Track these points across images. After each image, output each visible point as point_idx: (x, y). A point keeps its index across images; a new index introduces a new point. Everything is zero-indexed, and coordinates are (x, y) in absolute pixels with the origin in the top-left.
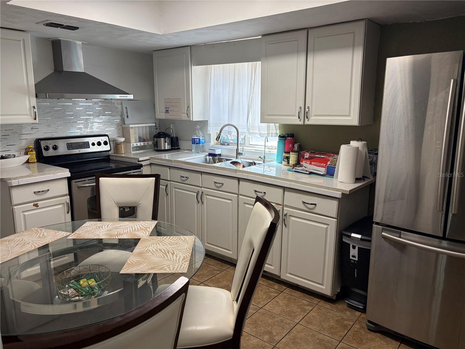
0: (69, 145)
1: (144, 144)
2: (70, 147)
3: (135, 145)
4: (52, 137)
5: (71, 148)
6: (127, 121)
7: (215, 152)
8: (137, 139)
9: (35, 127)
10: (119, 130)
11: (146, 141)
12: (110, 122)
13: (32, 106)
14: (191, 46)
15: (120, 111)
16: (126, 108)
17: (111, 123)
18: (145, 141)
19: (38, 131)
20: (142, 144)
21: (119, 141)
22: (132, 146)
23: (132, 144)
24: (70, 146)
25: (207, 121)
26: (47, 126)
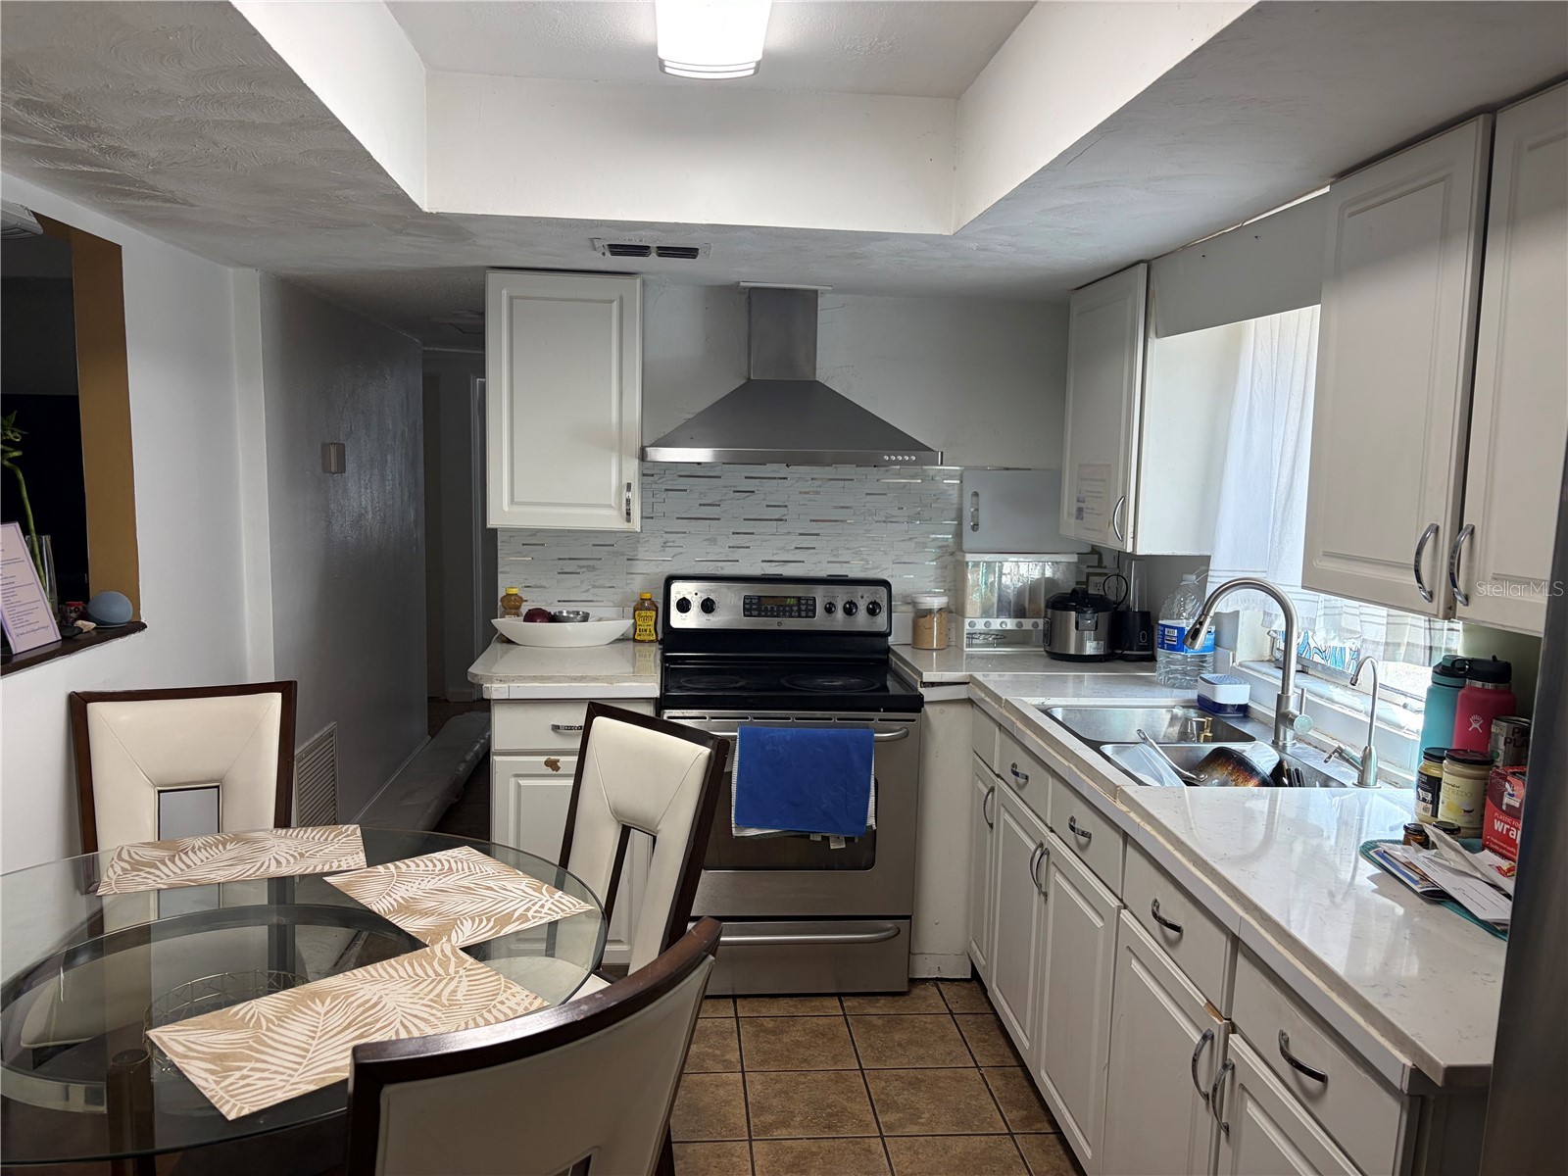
0: (751, 603)
1: (1020, 625)
2: (755, 609)
3: (980, 625)
4: (717, 573)
5: (755, 613)
6: (970, 539)
7: (1214, 691)
8: (993, 604)
9: (674, 542)
10: (942, 568)
11: (1027, 615)
12: (911, 539)
13: (625, 481)
14: (1149, 264)
15: (952, 504)
16: (976, 494)
17: (916, 543)
18: (1023, 616)
19: (681, 553)
20: (1010, 624)
21: (924, 607)
22: (967, 627)
23: (967, 621)
24: (754, 604)
25: (1209, 557)
26: (705, 540)
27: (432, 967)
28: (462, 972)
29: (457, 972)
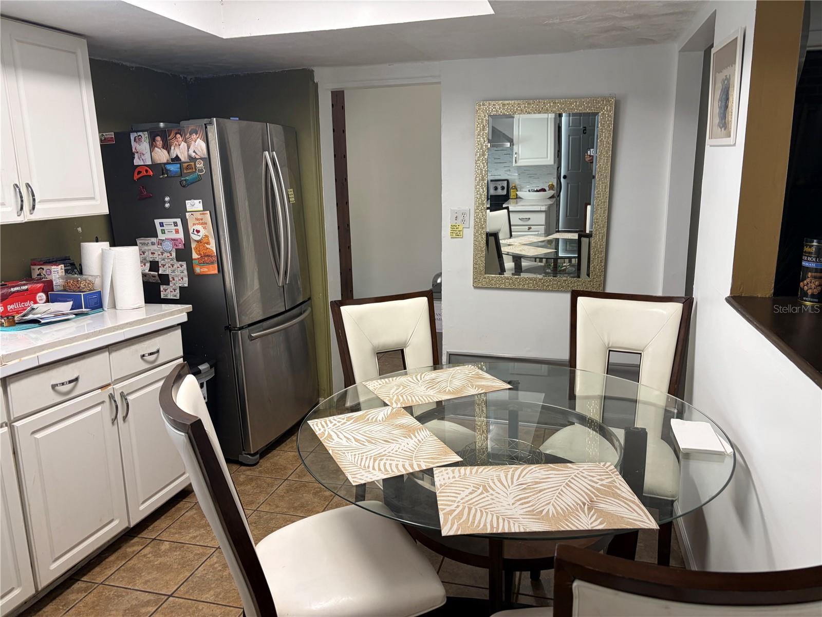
27: (404, 399)
28: (391, 396)
29: (394, 396)
